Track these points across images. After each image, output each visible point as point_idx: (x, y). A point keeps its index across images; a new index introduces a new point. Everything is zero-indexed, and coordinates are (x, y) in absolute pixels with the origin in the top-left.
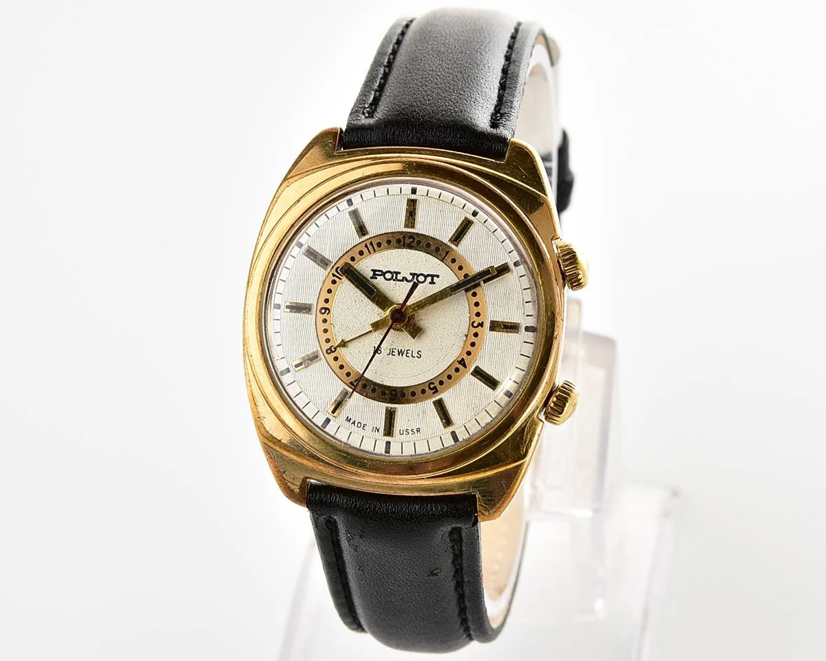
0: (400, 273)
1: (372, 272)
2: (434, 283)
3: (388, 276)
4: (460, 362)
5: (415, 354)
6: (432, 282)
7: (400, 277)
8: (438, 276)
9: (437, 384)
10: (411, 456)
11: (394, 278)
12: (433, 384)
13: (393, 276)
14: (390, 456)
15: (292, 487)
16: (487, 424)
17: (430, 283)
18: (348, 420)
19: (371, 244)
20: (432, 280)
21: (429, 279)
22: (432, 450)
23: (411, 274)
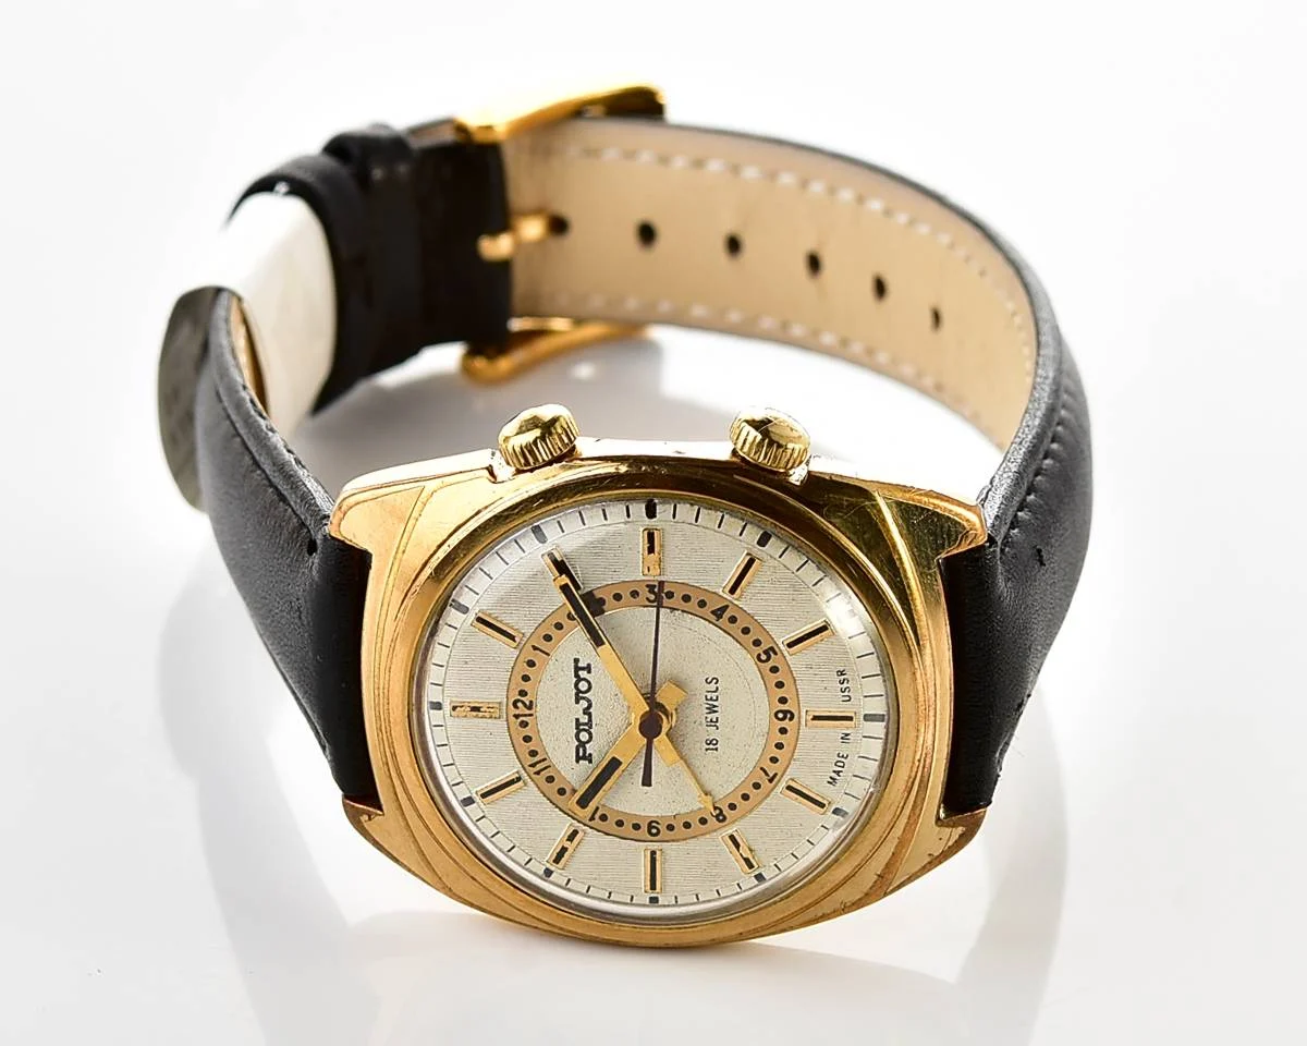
0: (577, 720)
1: (581, 762)
2: (589, 665)
3: (584, 736)
4: (719, 617)
5: (713, 686)
6: (588, 669)
7: (584, 719)
8: (576, 661)
9: (759, 650)
10: (884, 681)
11: (586, 728)
12: (759, 655)
13: (584, 730)
14: (889, 714)
15: (955, 837)
16: (819, 569)
17: (589, 672)
18: (833, 781)
19: (533, 765)
20: (583, 669)
21: (583, 674)
22: (873, 650)
23: (577, 702)
